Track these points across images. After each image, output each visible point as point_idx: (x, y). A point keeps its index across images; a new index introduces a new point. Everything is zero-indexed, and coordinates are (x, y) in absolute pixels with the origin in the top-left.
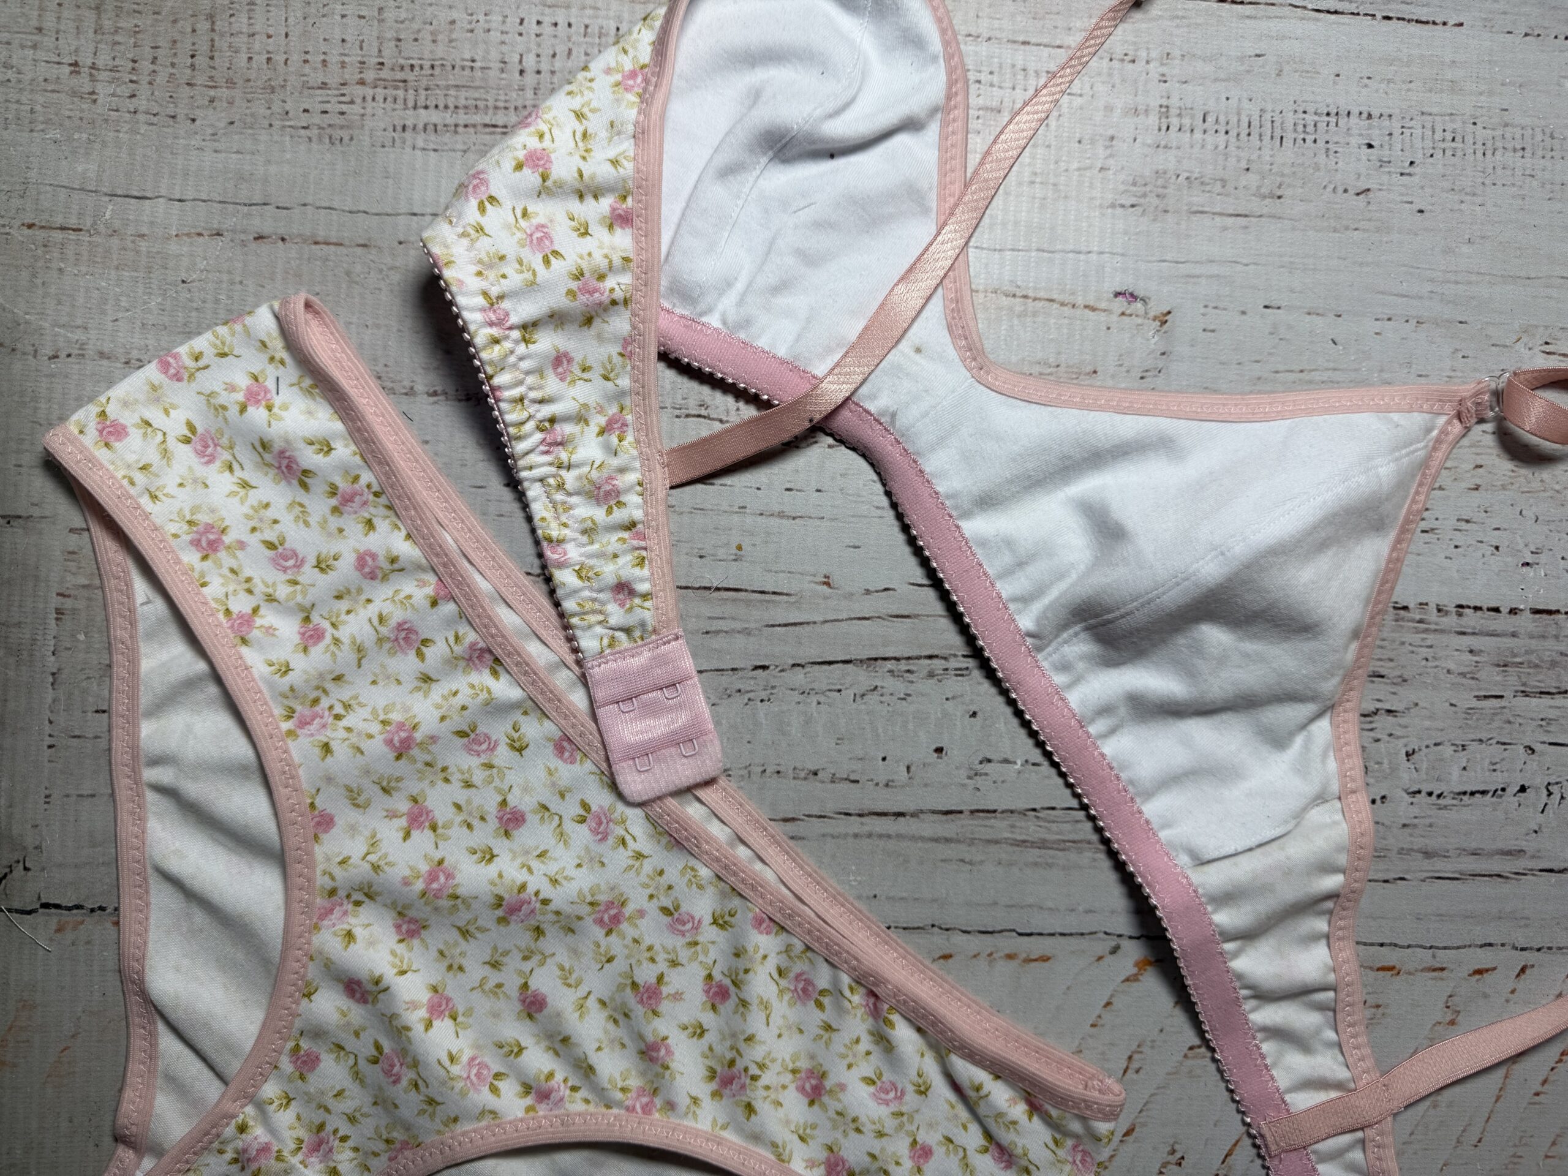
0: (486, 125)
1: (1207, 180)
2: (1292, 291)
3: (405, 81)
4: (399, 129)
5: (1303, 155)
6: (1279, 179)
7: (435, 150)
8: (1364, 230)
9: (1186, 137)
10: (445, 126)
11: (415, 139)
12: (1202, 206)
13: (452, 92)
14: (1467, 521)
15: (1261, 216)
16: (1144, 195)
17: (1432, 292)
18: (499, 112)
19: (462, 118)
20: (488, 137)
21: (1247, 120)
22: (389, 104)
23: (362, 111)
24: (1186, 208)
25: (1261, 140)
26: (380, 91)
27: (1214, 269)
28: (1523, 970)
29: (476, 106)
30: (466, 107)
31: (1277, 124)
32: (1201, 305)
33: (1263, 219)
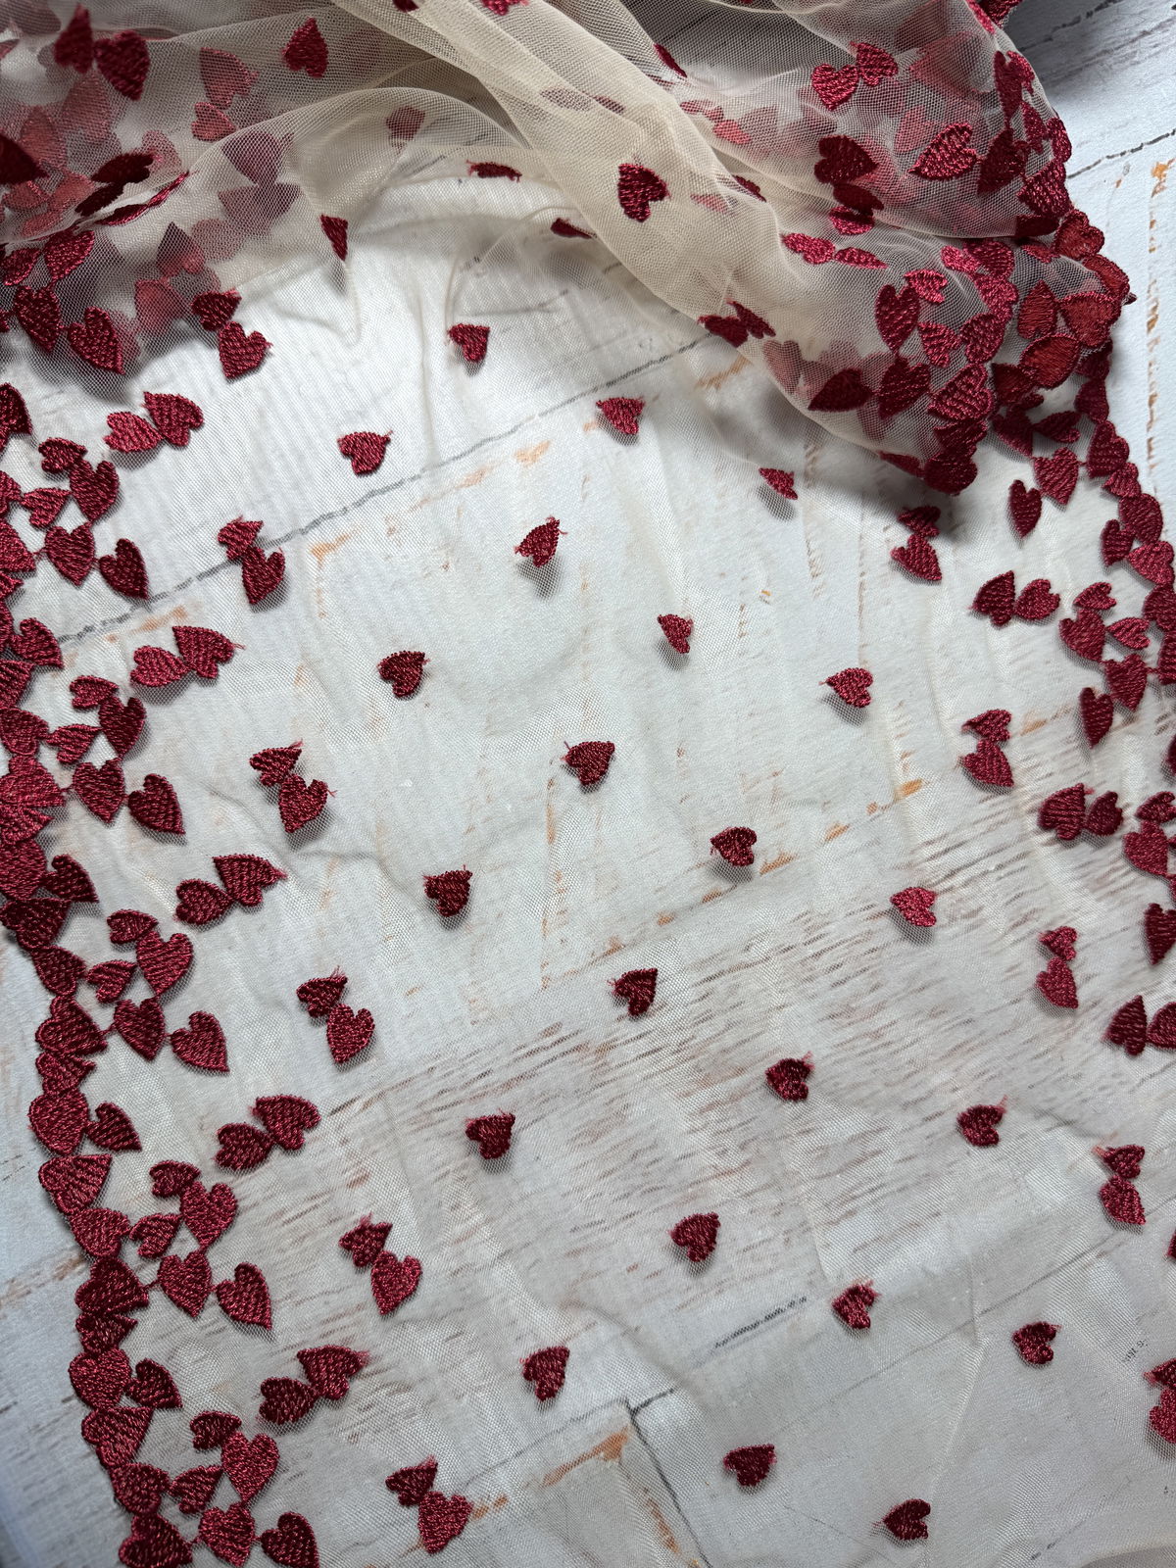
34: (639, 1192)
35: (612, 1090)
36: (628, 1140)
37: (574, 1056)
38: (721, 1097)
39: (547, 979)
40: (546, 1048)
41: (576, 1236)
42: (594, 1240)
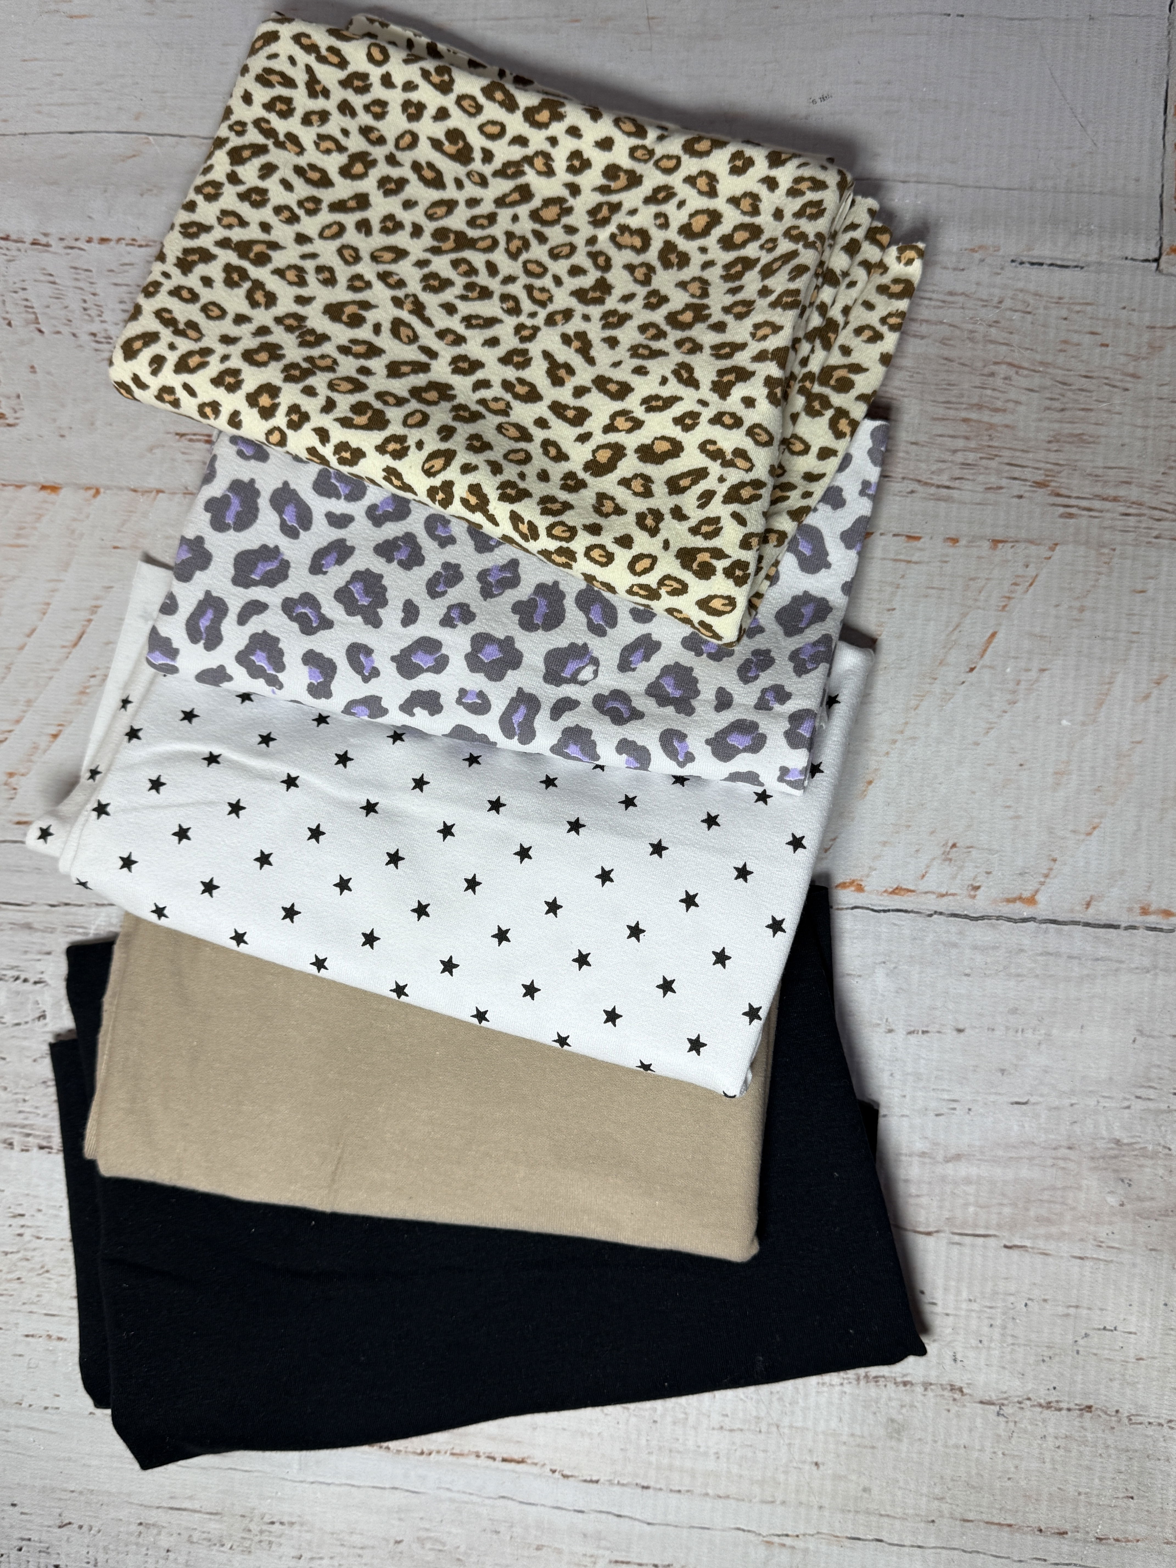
34: (1073, 387)
35: (1053, 457)
36: (1061, 422)
37: (1063, 491)
38: (987, 412)
39: (1052, 549)
40: (1077, 506)
41: (1129, 386)
42: (1119, 377)
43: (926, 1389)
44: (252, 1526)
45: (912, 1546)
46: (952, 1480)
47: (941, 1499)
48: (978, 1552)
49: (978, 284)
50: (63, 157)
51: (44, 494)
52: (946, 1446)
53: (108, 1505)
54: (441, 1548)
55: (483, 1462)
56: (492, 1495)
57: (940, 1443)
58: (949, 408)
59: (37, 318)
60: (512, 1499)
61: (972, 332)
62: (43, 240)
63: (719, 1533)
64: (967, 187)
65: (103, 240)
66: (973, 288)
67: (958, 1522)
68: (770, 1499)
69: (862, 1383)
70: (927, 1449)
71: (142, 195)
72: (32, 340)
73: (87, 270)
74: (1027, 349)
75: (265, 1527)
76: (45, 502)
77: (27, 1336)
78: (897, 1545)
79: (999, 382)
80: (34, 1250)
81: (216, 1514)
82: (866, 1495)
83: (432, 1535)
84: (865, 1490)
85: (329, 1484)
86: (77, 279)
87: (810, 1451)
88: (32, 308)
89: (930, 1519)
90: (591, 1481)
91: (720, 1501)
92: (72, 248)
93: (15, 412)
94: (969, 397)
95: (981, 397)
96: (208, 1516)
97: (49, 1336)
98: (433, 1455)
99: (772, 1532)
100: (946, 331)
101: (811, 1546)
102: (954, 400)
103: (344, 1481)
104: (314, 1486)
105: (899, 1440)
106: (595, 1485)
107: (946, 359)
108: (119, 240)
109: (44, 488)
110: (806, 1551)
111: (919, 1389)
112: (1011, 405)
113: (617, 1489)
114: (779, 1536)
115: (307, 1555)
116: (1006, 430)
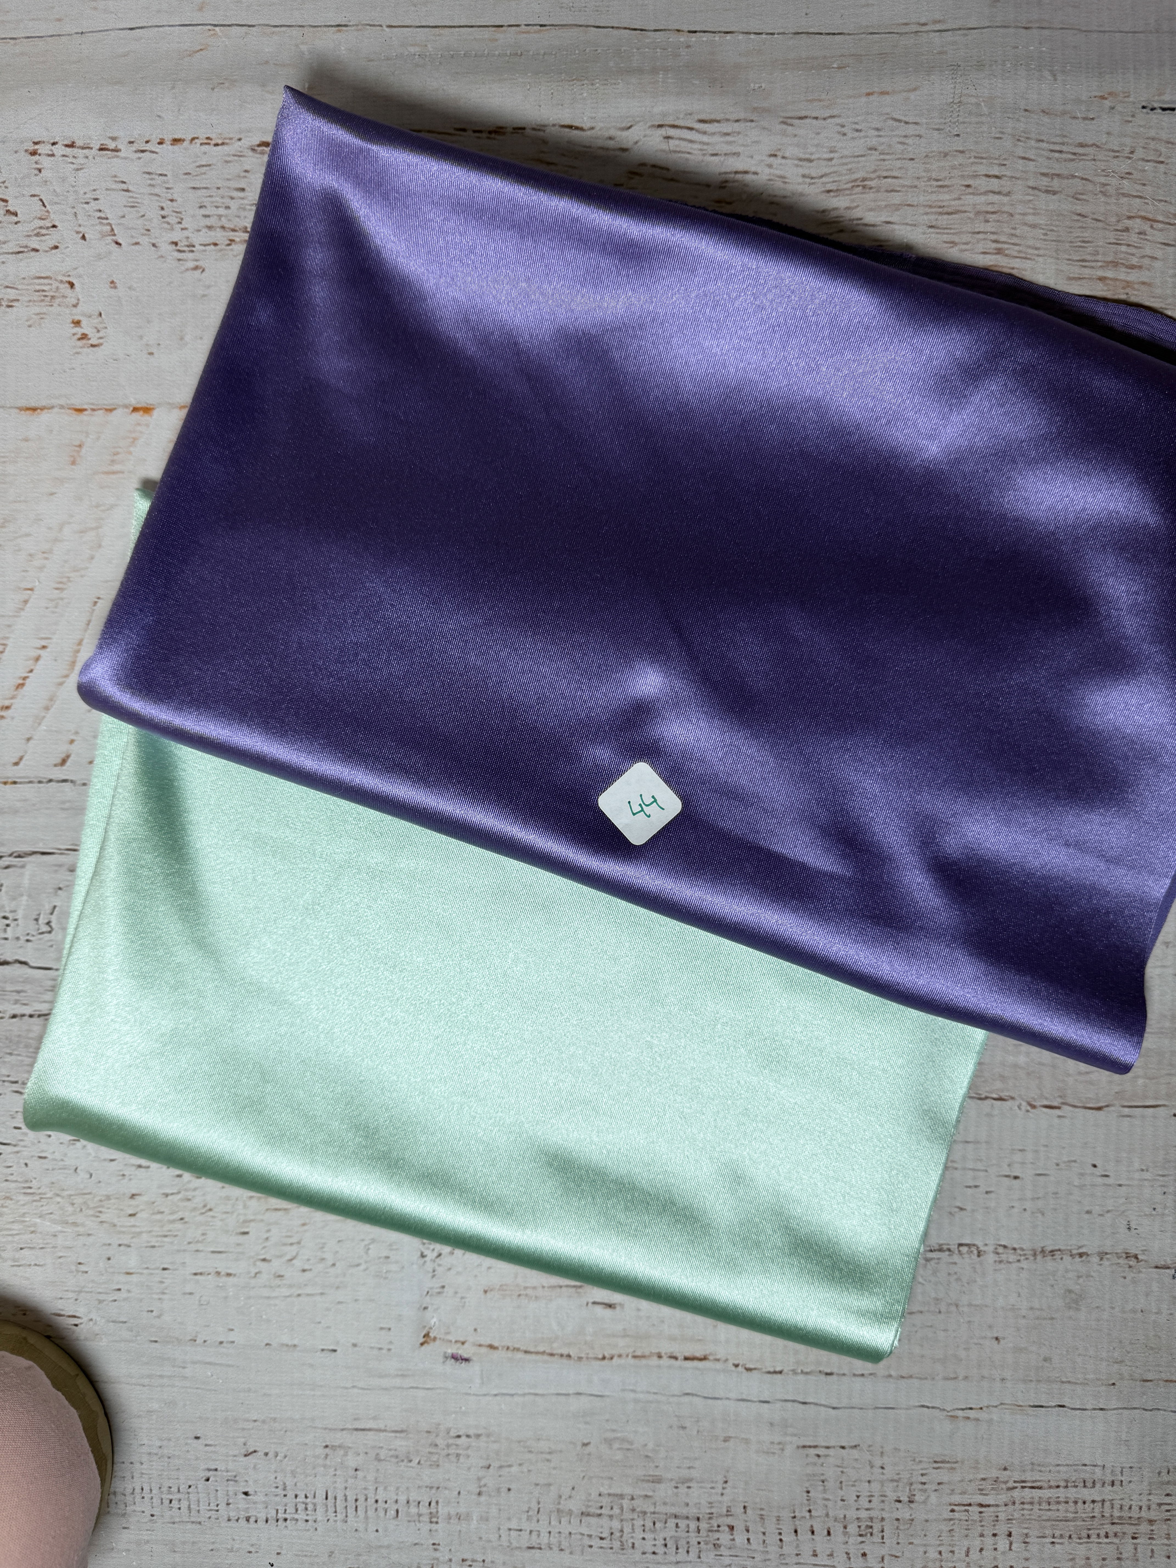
0: (1040, 1488)
1: (393, 1460)
2: (311, 1366)
3: (1113, 1524)
4: (1117, 1483)
5: (307, 1485)
6: (328, 1462)
7: (1085, 1465)
8: (248, 1421)
9: (414, 1496)
10: (1077, 1487)
11: (1103, 1475)
12: (396, 1437)
13: (1071, 1515)
14: (140, 1166)
15: (343, 1430)
16: (448, 1446)
17: (184, 1368)
18: (1028, 1500)
19: (1061, 1493)
20: (1038, 1478)
21: (359, 1512)
22: (1126, 1503)
23: (1151, 1497)
24: (411, 1436)
25: (345, 1496)
26: (1135, 1514)
27: (385, 1383)
28: (64, 762)
29: (1049, 1504)
30: (1058, 1503)
31: (332, 1509)
32: (393, 1351)
33: (342, 1427)
43: (1101, 1259)
44: (440, 1442)
45: (1095, 1409)
46: (1131, 1343)
47: (1122, 1362)
48: (1159, 1409)
49: (1108, 133)
50: (125, 55)
51: (137, 416)
52: (1124, 1312)
53: (292, 1431)
54: (629, 1447)
55: (665, 1361)
56: (676, 1393)
57: (1117, 1309)
58: (1085, 267)
59: (112, 230)
60: (696, 1395)
61: (1105, 185)
62: (112, 145)
63: (904, 1411)
64: (1090, 31)
65: (176, 141)
66: (1104, 138)
67: (1138, 1383)
68: (952, 1376)
69: (1039, 1257)
70: (1105, 1316)
71: (213, 89)
72: (110, 253)
73: (161, 175)
74: (1161, 201)
75: (451, 1441)
76: (139, 424)
77: (195, 1274)
78: (1079, 1409)
79: (1134, 238)
80: (195, 1189)
81: (402, 1431)
82: (1047, 1364)
83: (619, 1435)
84: (1045, 1360)
85: (512, 1395)
86: (150, 185)
87: (990, 1327)
88: (107, 219)
89: (1111, 1382)
90: (775, 1372)
91: (903, 1381)
92: (143, 151)
93: (98, 331)
94: (1104, 254)
95: (1116, 253)
96: (393, 1435)
97: (218, 1273)
98: (615, 1359)
99: (955, 1407)
100: (1078, 185)
101: (995, 1417)
102: (1089, 257)
103: (527, 1391)
104: (498, 1398)
105: (1078, 1310)
106: (779, 1376)
107: (1079, 215)
108: (193, 139)
109: (135, 410)
110: (990, 1422)
111: (1095, 1259)
112: (1146, 261)
113: (801, 1377)
114: (963, 1409)
115: (495, 1464)
116: (1143, 287)
